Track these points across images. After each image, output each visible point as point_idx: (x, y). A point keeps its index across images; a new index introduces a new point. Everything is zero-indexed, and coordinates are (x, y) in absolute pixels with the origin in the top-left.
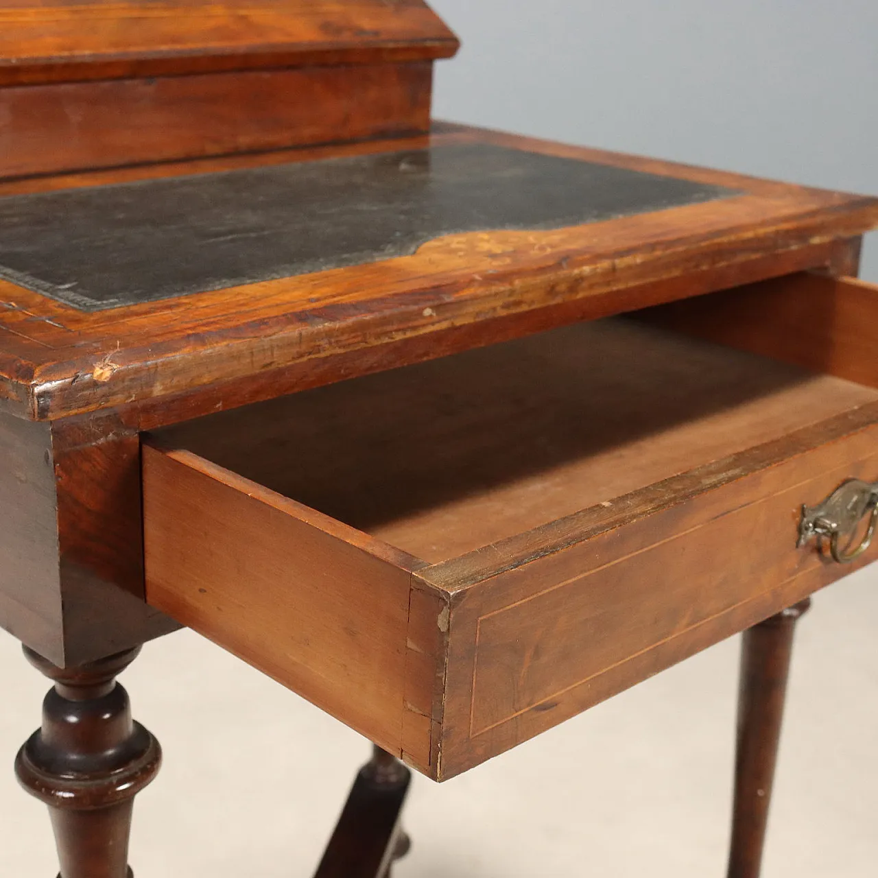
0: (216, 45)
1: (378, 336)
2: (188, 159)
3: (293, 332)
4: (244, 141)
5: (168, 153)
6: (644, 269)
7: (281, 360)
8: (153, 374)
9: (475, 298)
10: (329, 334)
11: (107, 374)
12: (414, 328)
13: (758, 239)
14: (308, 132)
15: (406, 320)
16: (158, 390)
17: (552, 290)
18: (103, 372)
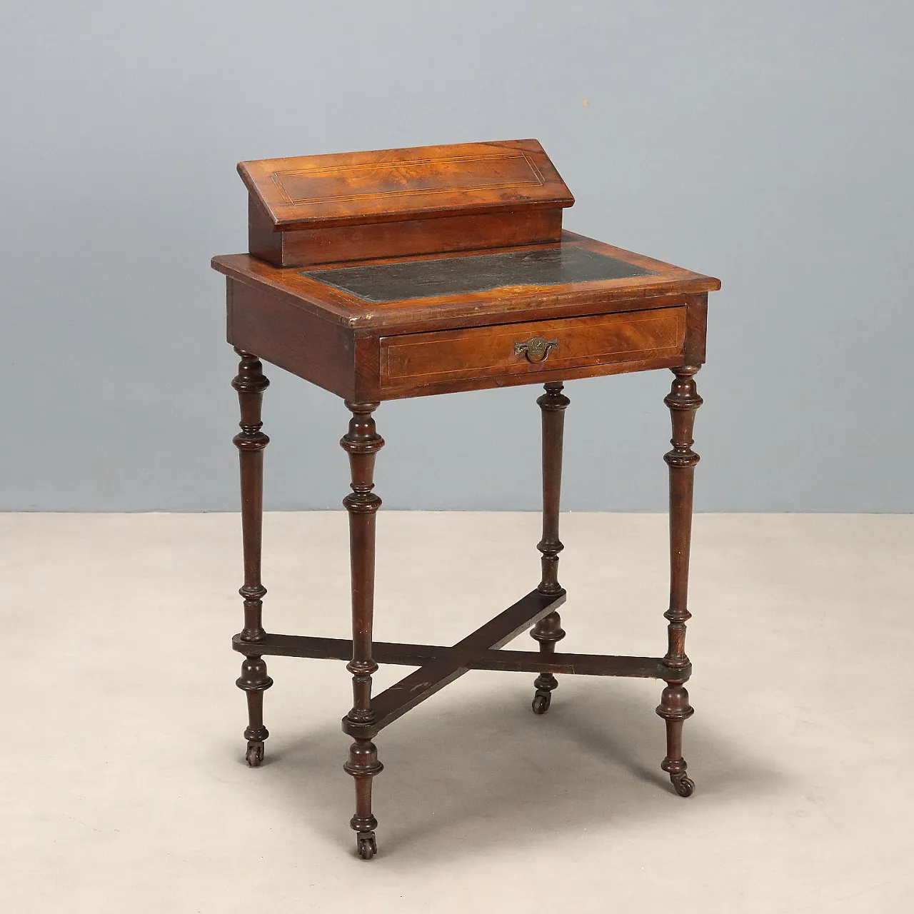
0: (448, 206)
1: (458, 315)
2: (436, 253)
3: (427, 311)
4: (462, 245)
5: (428, 250)
6: (572, 301)
7: (423, 319)
8: (384, 319)
9: (495, 306)
10: (440, 312)
11: (370, 317)
12: (472, 313)
13: (632, 292)
14: (494, 241)
15: (469, 310)
16: (384, 323)
17: (529, 305)
18: (369, 317)
